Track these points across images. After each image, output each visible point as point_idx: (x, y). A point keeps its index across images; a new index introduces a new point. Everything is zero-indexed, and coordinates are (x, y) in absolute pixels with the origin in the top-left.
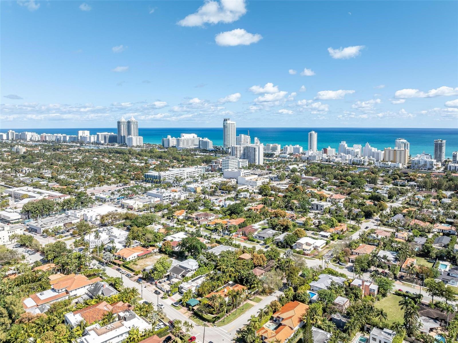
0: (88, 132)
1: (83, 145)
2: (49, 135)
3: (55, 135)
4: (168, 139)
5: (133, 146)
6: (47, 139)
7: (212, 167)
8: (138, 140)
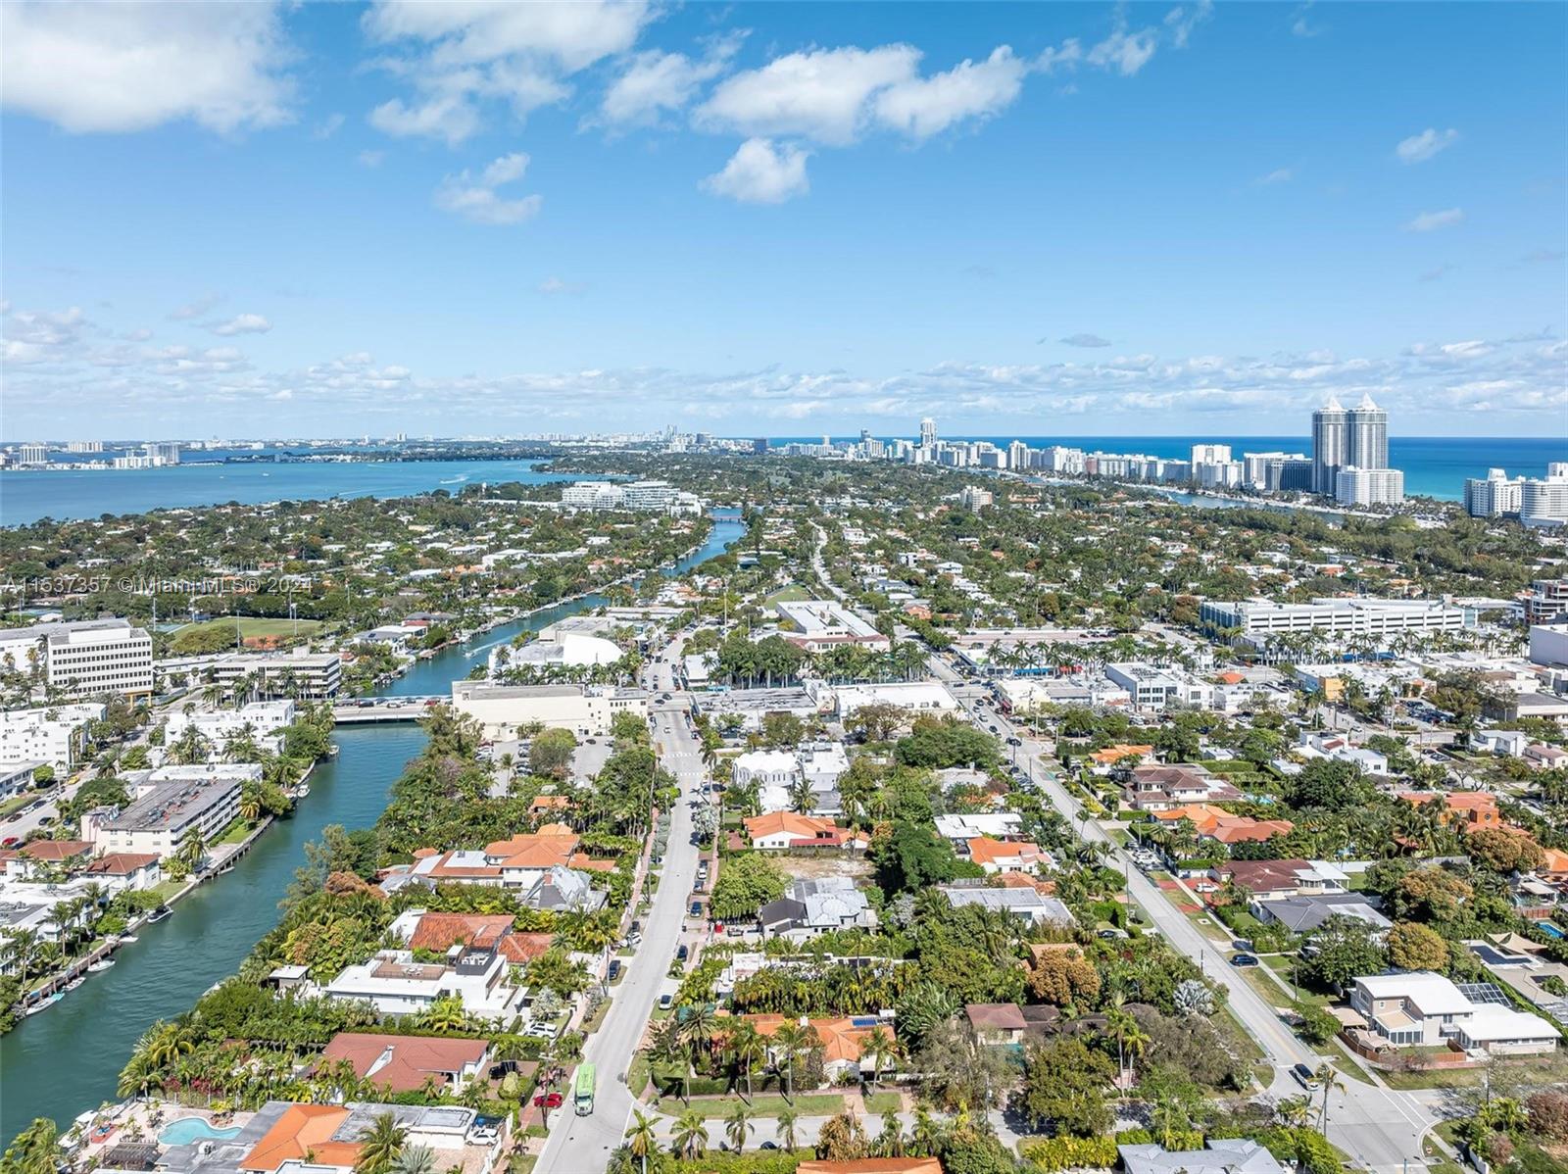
0: (1227, 449)
1: (1196, 495)
2: (1113, 456)
3: (1127, 457)
4: (1491, 485)
5: (1355, 506)
6: (1103, 471)
7: (1527, 608)
8: (1383, 482)
